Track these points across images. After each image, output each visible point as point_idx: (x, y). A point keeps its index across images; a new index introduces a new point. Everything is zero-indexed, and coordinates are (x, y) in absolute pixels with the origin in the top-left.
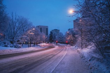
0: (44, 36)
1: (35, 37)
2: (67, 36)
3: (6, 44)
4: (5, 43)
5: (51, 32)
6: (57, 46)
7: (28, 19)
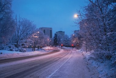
0: (48, 40)
1: (39, 40)
2: (73, 39)
3: (12, 48)
4: (10, 47)
5: (56, 35)
6: (62, 50)
7: (33, 22)
